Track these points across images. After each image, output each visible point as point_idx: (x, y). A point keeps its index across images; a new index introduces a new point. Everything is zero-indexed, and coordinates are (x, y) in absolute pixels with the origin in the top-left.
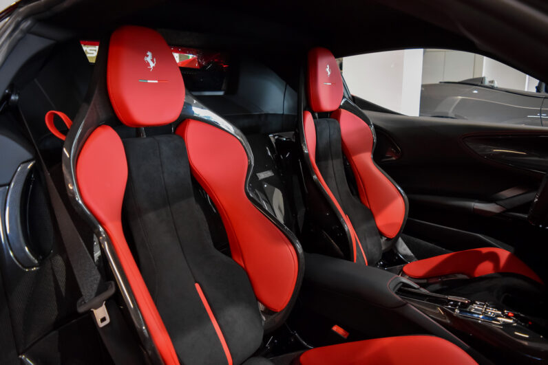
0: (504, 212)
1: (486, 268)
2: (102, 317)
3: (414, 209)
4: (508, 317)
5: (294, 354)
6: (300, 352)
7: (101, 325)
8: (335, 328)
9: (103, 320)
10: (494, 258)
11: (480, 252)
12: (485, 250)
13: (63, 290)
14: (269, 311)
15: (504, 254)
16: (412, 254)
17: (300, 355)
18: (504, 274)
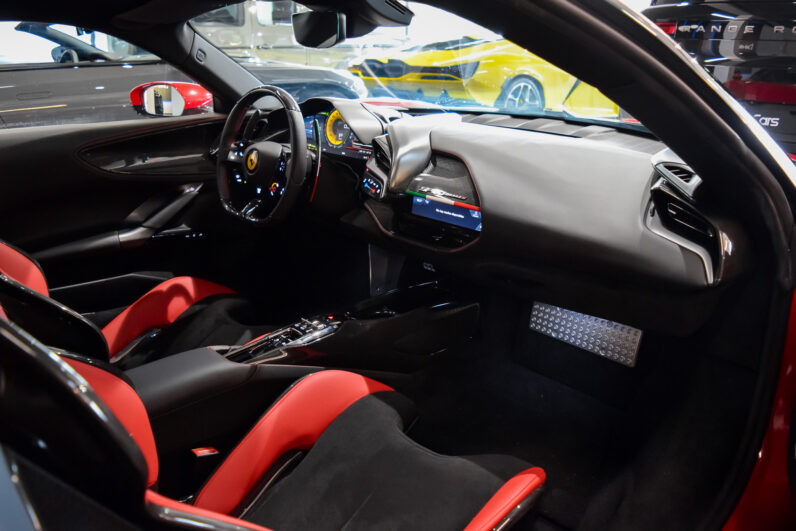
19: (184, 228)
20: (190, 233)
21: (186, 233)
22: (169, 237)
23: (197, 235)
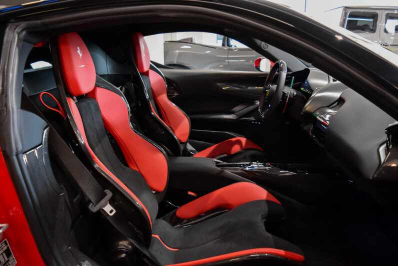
0: (239, 118)
1: (236, 149)
2: (110, 210)
3: (194, 124)
4: (269, 166)
5: (171, 213)
6: (175, 211)
7: (111, 214)
8: (190, 193)
9: (111, 212)
10: (239, 142)
11: (232, 141)
12: (234, 139)
13: (69, 205)
14: (157, 192)
15: (243, 140)
16: (194, 149)
17: (175, 212)
18: (246, 149)
19: (253, 119)
20: (255, 121)
21: (253, 121)
22: (245, 121)
23: (258, 123)
